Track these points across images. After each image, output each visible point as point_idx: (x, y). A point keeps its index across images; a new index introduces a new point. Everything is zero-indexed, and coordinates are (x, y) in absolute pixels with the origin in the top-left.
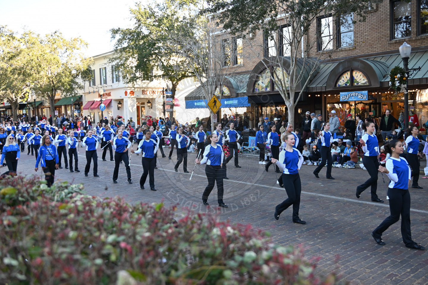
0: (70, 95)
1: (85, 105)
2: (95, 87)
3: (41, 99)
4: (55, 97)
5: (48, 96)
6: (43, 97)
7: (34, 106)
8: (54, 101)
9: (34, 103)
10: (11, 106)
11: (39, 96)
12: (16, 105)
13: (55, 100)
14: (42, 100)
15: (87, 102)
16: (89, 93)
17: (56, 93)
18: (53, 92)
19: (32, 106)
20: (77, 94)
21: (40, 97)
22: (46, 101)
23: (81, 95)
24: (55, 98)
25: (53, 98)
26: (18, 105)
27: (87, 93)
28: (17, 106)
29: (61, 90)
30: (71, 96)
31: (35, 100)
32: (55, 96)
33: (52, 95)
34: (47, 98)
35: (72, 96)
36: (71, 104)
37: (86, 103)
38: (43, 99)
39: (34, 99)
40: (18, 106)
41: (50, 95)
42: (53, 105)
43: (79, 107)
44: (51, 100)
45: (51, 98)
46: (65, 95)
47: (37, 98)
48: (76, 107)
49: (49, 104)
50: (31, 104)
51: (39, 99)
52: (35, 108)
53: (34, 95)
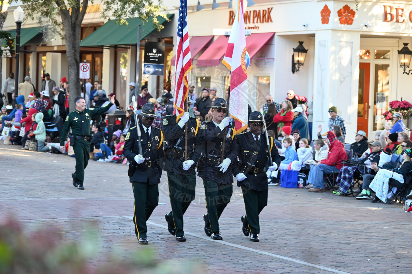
0: (133, 11)
3: (40, 22)
4: (86, 16)
5: (64, 13)
6: (47, 14)
7: (14, 44)
8: (78, 31)
9: (14, 35)
11: (34, 9)
13: (84, 29)
14: (44, 24)
19: (8, 44)
21: (37, 15)
22: (54, 31)
23: (171, 13)
24: (84, 22)
25: (76, 19)
27: (192, 8)
30: (136, 15)
31: (19, 24)
32: (84, 12)
33: (76, 10)
34: (59, 19)
36: (136, 45)
38: (46, 21)
39: (17, 20)
41: (70, 9)
42: (74, 45)
43: (161, 55)
44: (72, 26)
45: (71, 19)
46: (116, 11)
47: (26, 18)
48: (151, 54)
49: (63, 39)
50: (6, 37)
51: (32, 22)
52: (16, 52)
53: (18, 8)
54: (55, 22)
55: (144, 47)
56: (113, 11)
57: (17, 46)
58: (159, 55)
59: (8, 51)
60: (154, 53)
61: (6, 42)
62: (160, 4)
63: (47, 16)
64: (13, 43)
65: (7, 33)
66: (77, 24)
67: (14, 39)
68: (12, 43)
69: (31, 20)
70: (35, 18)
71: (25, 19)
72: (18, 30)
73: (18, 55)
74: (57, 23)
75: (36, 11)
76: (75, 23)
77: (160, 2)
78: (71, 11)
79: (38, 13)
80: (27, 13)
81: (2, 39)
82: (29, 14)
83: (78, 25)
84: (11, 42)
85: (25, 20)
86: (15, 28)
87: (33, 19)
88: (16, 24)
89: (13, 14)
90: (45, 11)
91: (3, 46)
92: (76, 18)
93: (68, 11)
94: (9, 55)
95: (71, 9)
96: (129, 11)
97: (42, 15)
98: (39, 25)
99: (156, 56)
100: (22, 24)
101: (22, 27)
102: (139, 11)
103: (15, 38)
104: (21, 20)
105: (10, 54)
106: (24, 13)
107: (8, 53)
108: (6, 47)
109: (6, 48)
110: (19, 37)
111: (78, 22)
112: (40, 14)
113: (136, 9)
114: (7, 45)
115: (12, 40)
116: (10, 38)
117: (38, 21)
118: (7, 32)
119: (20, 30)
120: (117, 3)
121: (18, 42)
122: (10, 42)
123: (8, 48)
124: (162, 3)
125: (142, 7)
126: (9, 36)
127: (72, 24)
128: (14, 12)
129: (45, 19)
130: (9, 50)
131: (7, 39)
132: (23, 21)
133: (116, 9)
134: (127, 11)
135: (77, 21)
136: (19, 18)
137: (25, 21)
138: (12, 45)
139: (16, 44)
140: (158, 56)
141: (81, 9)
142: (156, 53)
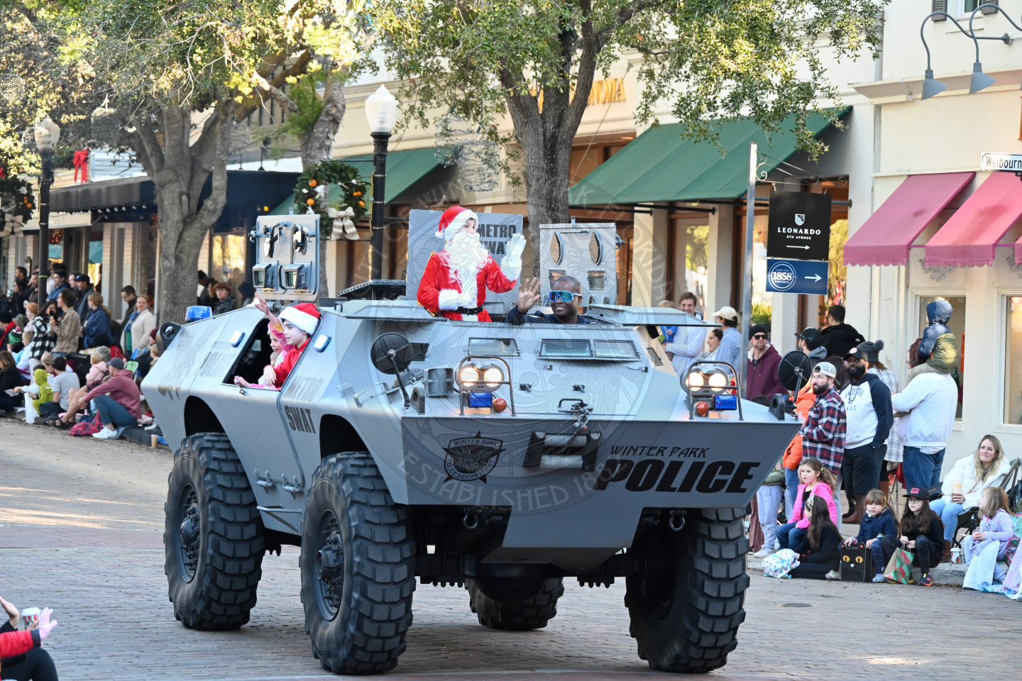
0: (736, 99)
1: (876, 218)
2: (994, 25)
3: (447, 133)
4: (588, 115)
5: (521, 106)
6: (466, 108)
7: (368, 201)
8: (563, 155)
9: (367, 174)
10: (146, 188)
11: (427, 95)
12: (202, 179)
13: (578, 149)
14: (457, 140)
15: (895, 185)
16: (929, 87)
17: (598, 75)
18: (567, 64)
19: (351, 199)
20: (806, 92)
21: (437, 111)
22: (489, 160)
23: (847, 102)
24: (583, 130)
25: (559, 124)
26: (219, 182)
27: (906, 87)
28: (207, 190)
29: (645, 50)
30: (746, 110)
31: (381, 139)
32: (582, 103)
33: (557, 97)
34: (506, 124)
35: (759, 111)
36: (737, 205)
37: (885, 191)
38: (465, 130)
39: (375, 128)
40: (219, 198)
41: (538, 93)
42: (551, 203)
43: (818, 232)
44: (545, 147)
45: (544, 123)
46: (683, 99)
47: (404, 122)
48: (790, 230)
49: (516, 182)
50: (342, 179)
51: (421, 132)
52: (373, 225)
53: (378, 90)
54: (491, 133)
55: (767, 208)
56: (675, 99)
57: (375, 205)
58: (812, 232)
59: (348, 222)
60: (799, 227)
61: (343, 194)
62: (815, 79)
63: (467, 114)
64: (365, 198)
65: (346, 168)
66: (559, 139)
67: (367, 183)
68: (360, 198)
69: (420, 127)
70: (431, 121)
71: (400, 125)
72: (378, 158)
73: (381, 231)
74: (497, 136)
75: (435, 99)
76: (554, 136)
77: (817, 72)
78: (541, 100)
79: (439, 105)
80: (406, 107)
81: (331, 186)
82: (412, 108)
83: (564, 142)
84: (359, 193)
85: (402, 126)
86: (371, 149)
87: (425, 124)
88: (372, 139)
89: (364, 107)
90: (460, 101)
91: (331, 206)
92: (556, 121)
93: (536, 98)
94: (353, 234)
95: (542, 92)
96: (722, 102)
97: (452, 111)
98: (442, 143)
99: (804, 235)
100: (390, 139)
101: (390, 147)
102: (754, 100)
103: (371, 181)
104: (388, 127)
105: (354, 229)
106: (398, 106)
107: (350, 227)
108: (344, 209)
109: (342, 213)
110: (383, 179)
111: (563, 134)
112: (446, 108)
113: (744, 94)
114: (345, 202)
115: (362, 189)
116: (354, 181)
117: (440, 130)
118: (346, 164)
119: (385, 156)
120: (688, 77)
121: (379, 193)
122: (355, 194)
123: (350, 211)
124: (823, 75)
125: (761, 89)
126: (350, 175)
127: (545, 140)
128: (368, 102)
129: (460, 125)
130: (352, 219)
131: (347, 184)
132: (396, 132)
133: (684, 95)
134: (718, 100)
135: (561, 130)
136: (382, 122)
137: (400, 132)
138: (361, 203)
139: (372, 199)
140: (809, 235)
141: (572, 95)
142: (803, 227)
